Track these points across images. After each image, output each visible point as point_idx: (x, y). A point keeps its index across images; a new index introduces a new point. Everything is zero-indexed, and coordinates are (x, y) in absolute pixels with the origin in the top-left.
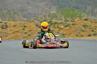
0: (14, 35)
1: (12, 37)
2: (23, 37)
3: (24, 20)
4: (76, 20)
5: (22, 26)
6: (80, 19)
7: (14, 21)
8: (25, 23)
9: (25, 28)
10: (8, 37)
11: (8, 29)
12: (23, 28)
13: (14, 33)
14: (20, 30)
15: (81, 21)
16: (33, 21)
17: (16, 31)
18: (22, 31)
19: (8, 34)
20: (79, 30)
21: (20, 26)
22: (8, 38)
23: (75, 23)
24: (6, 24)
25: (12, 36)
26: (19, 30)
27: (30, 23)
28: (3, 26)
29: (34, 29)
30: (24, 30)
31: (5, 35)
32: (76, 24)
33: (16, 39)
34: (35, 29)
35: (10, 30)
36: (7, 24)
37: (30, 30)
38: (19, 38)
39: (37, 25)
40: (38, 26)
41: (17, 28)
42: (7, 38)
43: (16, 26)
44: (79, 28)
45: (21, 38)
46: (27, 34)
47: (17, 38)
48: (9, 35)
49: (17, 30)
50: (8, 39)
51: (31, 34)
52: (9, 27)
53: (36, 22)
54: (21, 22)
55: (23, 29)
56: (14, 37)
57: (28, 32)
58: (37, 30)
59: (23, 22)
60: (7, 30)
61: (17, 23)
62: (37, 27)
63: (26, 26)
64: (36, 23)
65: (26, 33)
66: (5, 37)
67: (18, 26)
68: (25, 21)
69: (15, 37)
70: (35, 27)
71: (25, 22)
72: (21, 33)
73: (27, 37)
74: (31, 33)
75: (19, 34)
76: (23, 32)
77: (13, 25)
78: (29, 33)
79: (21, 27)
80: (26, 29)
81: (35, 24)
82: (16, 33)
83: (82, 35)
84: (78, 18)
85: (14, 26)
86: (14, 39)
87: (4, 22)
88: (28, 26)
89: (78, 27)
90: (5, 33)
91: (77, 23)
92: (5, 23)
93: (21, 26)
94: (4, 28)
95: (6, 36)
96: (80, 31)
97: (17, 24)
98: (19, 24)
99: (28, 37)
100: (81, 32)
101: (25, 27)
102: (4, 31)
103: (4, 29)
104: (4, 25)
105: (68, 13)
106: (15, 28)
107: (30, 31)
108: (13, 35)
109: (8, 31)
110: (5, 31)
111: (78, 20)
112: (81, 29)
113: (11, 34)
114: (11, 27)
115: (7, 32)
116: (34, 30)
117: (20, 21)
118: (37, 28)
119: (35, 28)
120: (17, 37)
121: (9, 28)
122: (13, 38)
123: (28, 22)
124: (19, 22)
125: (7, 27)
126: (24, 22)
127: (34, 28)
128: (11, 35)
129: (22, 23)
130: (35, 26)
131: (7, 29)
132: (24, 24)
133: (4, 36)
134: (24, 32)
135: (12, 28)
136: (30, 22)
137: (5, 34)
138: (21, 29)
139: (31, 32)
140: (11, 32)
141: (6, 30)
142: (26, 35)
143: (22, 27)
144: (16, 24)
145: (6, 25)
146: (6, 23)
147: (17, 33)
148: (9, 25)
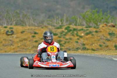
1: (18, 47)
2: (33, 46)
3: (35, 25)
4: (101, 26)
5: (32, 32)
6: (106, 25)
7: (22, 26)
8: (36, 29)
9: (36, 35)
10: (13, 46)
11: (15, 36)
12: (33, 35)
13: (21, 41)
14: (30, 38)
15: (106, 27)
16: (46, 27)
17: (24, 38)
18: (31, 38)
19: (13, 42)
20: (103, 39)
21: (29, 32)
23: (100, 30)
24: (12, 30)
25: (19, 45)
26: (28, 38)
28: (8, 31)
30: (35, 38)
31: (9, 44)
32: (101, 32)
33: (23, 49)
35: (16, 38)
36: (13, 30)
38: (27, 47)
41: (26, 34)
42: (12, 47)
43: (24, 32)
44: (104, 37)
45: (30, 48)
47: (25, 48)
48: (15, 44)
50: (14, 49)
52: (15, 33)
53: (50, 27)
54: (31, 27)
55: (33, 37)
56: (21, 46)
57: (39, 40)
59: (33, 28)
60: (13, 37)
61: (26, 28)
63: (37, 32)
64: (49, 29)
65: (36, 42)
66: (9, 46)
67: (27, 32)
68: (36, 26)
69: (23, 47)
71: (37, 28)
72: (30, 41)
75: (28, 43)
76: (32, 40)
77: (20, 31)
78: (40, 42)
79: (31, 34)
82: (24, 42)
83: (107, 45)
84: (103, 24)
85: (22, 32)
86: (21, 48)
87: (9, 26)
88: (40, 32)
89: (103, 35)
90: (11, 40)
91: (101, 30)
92: (10, 28)
93: (31, 32)
94: (8, 35)
95: (12, 45)
96: (105, 40)
98: (28, 29)
100: (105, 42)
101: (35, 33)
102: (9, 38)
103: (9, 36)
104: (10, 31)
105: (91, 17)
106: (23, 34)
107: (42, 39)
108: (20, 44)
109: (14, 39)
110: (11, 39)
111: (103, 26)
112: (106, 37)
113: (18, 42)
114: (17, 33)
115: (13, 40)
123: (40, 28)
124: (28, 27)
125: (13, 33)
126: (35, 27)
128: (18, 44)
129: (32, 29)
131: (13, 36)
132: (34, 29)
133: (8, 45)
134: (35, 40)
135: (19, 35)
136: (42, 28)
137: (10, 42)
138: (31, 36)
140: (18, 40)
141: (11, 37)
142: (36, 45)
145: (12, 31)
146: (12, 28)
147: (26, 41)
148: (16, 31)
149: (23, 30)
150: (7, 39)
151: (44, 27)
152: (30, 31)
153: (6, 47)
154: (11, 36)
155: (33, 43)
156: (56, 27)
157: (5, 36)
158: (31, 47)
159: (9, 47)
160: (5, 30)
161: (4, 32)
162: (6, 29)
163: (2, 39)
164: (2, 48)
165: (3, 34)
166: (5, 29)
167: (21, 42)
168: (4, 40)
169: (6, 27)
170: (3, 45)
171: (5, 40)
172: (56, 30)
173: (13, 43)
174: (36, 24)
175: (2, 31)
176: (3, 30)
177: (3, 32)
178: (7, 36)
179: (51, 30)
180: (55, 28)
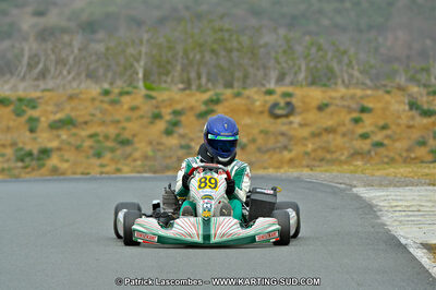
0: (318, 142)
1: (307, 154)
2: (352, 151)
3: (363, 84)
5: (354, 106)
7: (324, 89)
8: (368, 96)
9: (364, 116)
10: (290, 151)
11: (296, 119)
12: (355, 115)
13: (315, 135)
14: (344, 125)
16: (400, 88)
17: (324, 126)
18: (350, 126)
19: (291, 138)
21: (344, 106)
22: (292, 155)
24: (288, 99)
25: (310, 147)
26: (339, 125)
27: (387, 97)
28: (275, 105)
29: (400, 121)
30: (361, 124)
31: (279, 145)
33: (322, 160)
34: (404, 121)
35: (301, 125)
36: (294, 101)
37: (381, 123)
38: (334, 156)
39: (413, 105)
40: (417, 109)
41: (332, 114)
42: (287, 155)
43: (327, 105)
45: (343, 158)
46: (368, 141)
47: (328, 156)
48: (296, 144)
49: (330, 123)
50: (291, 160)
51: (386, 142)
52: (298, 110)
53: (414, 89)
54: (352, 91)
55: (356, 121)
56: (314, 150)
57: (373, 132)
58: (411, 123)
59: (359, 92)
60: (291, 123)
61: (334, 94)
62: (414, 112)
63: (371, 105)
64: (410, 95)
65: (364, 136)
66: (278, 150)
67: (337, 105)
68: (369, 88)
69: (320, 153)
70: (404, 111)
71: (369, 92)
72: (344, 135)
73: (369, 152)
74: (388, 137)
75: (339, 140)
76: (353, 132)
77: (315, 104)
78: (378, 137)
79: (350, 113)
80: (368, 119)
81: (406, 101)
82: (325, 137)
85: (321, 108)
86: (314, 159)
87: (280, 90)
88: (378, 106)
90: (283, 134)
92: (286, 95)
93: (349, 107)
94: (277, 117)
95: (285, 148)
97: (335, 98)
98: (342, 98)
99: (373, 153)
101: (364, 110)
102: (280, 125)
103: (280, 121)
104: (282, 102)
106: (323, 114)
107: (384, 127)
108: (313, 144)
109: (295, 129)
110: (284, 128)
113: (305, 139)
114: (306, 110)
115: (292, 133)
116: (399, 125)
117: (347, 87)
118: (413, 118)
119: (403, 117)
120: (328, 151)
121: (300, 113)
122: (313, 155)
123: (380, 93)
124: (343, 90)
125: (291, 109)
126: (363, 89)
127: (399, 117)
128: (306, 145)
129: (353, 97)
130: (407, 107)
131: (292, 118)
132: (362, 98)
133: (274, 149)
134: (360, 131)
135: (312, 116)
136: (388, 92)
137: (281, 139)
138: (347, 118)
139: (389, 132)
140: (305, 132)
141: (284, 124)
142: (363, 146)
143: (355, 111)
144: (331, 98)
145: (288, 104)
146: (290, 95)
147: (331, 136)
148: (300, 104)
149: (325, 102)
150: (272, 129)
151: (395, 91)
152: (345, 103)
153: (266, 157)
154: (284, 120)
155: (355, 142)
156: (431, 89)
157: (266, 122)
158: (346, 153)
159: (276, 157)
160: (266, 102)
161: (264, 106)
162: (271, 99)
163: (255, 131)
164: (254, 159)
165: (262, 113)
166: (268, 98)
167: (317, 140)
168: (261, 132)
169: (270, 93)
170: (259, 150)
171: (265, 132)
172: (431, 98)
173: (292, 143)
174: (368, 82)
175: (258, 103)
176: (260, 101)
177: (261, 109)
178: (272, 120)
179: (416, 98)
180: (428, 94)
